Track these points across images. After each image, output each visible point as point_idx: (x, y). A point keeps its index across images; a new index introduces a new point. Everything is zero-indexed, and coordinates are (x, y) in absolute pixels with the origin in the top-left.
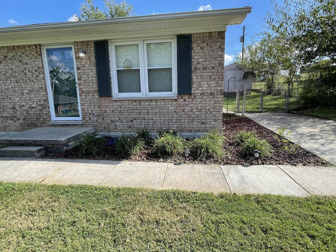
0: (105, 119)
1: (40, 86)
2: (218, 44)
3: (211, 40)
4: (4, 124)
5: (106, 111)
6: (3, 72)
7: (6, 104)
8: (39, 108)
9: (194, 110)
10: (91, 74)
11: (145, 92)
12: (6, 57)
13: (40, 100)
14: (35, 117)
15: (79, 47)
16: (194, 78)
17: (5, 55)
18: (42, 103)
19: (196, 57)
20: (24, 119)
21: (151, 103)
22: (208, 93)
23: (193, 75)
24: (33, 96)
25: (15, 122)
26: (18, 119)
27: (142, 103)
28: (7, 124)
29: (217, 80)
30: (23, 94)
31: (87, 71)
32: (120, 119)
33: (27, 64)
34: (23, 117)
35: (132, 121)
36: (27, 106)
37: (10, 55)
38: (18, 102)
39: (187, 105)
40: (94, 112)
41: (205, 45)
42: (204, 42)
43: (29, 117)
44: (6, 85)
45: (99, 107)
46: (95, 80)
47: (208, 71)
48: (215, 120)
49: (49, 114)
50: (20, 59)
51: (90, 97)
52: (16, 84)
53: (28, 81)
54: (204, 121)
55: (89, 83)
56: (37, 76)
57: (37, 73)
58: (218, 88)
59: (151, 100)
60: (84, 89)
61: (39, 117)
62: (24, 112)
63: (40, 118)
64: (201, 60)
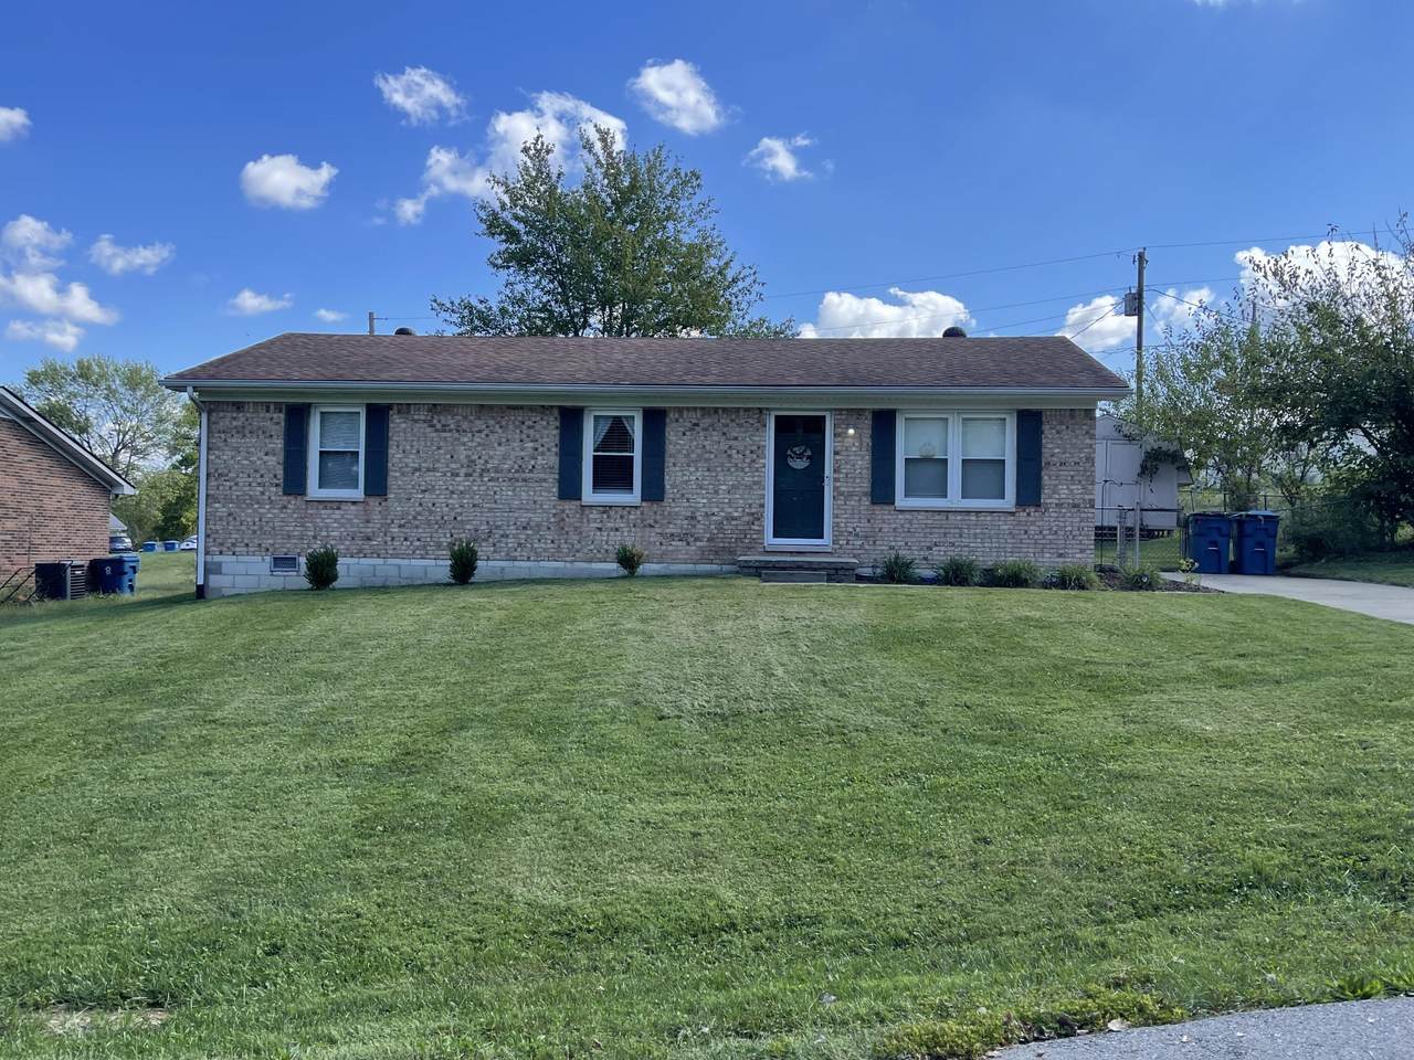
0: (878, 543)
1: (756, 479)
2: (1084, 427)
3: (1073, 421)
4: (663, 548)
5: (880, 529)
6: (684, 452)
7: (677, 509)
8: (746, 519)
9: (1045, 532)
10: (860, 463)
11: (954, 499)
12: (697, 425)
13: (750, 505)
14: (734, 536)
15: (844, 417)
16: (1046, 478)
17: (696, 421)
18: (753, 510)
19: (1050, 446)
20: (709, 540)
21: (967, 518)
22: (1069, 504)
23: (1043, 473)
24: (738, 496)
25: (688, 544)
26: (697, 540)
27: (951, 517)
28: (670, 548)
29: (1083, 483)
30: (716, 492)
31: (852, 458)
32: (906, 544)
33: (736, 439)
34: (708, 536)
35: (930, 548)
36: (723, 514)
37: (706, 421)
38: (704, 507)
39: (1033, 523)
40: (858, 529)
41: (1064, 427)
42: (1061, 423)
43: (721, 536)
44: (685, 475)
45: (869, 521)
46: (867, 473)
47: (1069, 468)
48: (1082, 551)
49: (761, 532)
50: (725, 430)
51: (853, 503)
52: (707, 474)
53: (733, 470)
54: (1061, 551)
55: (855, 478)
56: (753, 461)
57: (755, 456)
58: (1087, 497)
59: (968, 512)
60: (843, 489)
61: (743, 536)
62: (713, 527)
63: (745, 537)
64: (1057, 451)
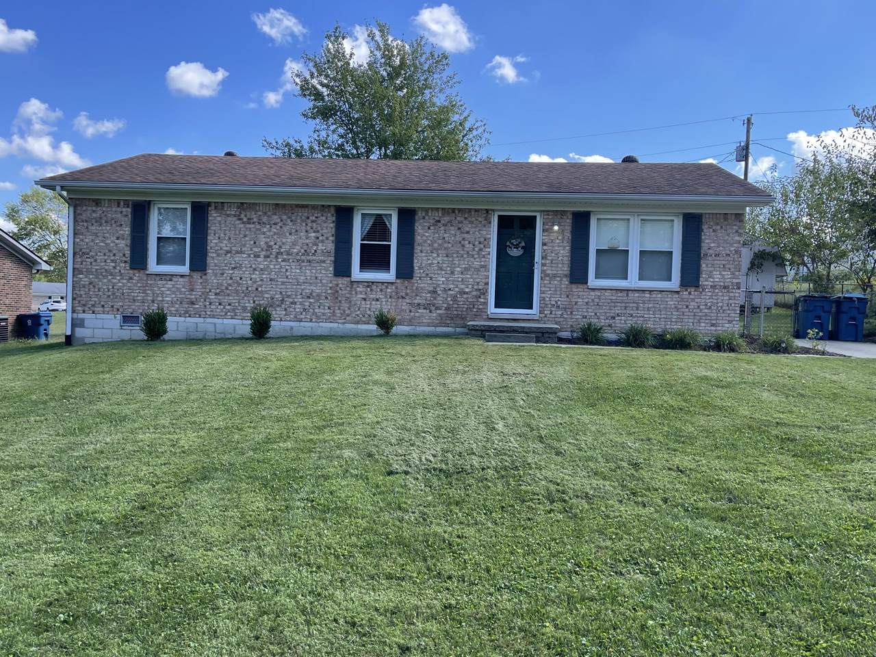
0: (574, 313)
1: (483, 263)
2: (735, 227)
3: (726, 222)
4: (412, 314)
5: (576, 303)
6: (429, 242)
7: (422, 285)
8: (474, 293)
9: (701, 307)
10: (562, 252)
11: (633, 280)
12: (439, 221)
13: (478, 283)
14: (466, 306)
15: (550, 217)
16: (704, 266)
17: (437, 218)
18: (480, 287)
19: (707, 241)
20: (447, 309)
21: (643, 295)
22: (720, 286)
23: (702, 262)
24: (469, 276)
25: (430, 312)
26: (437, 308)
27: (631, 294)
28: (417, 314)
29: (732, 270)
30: (452, 273)
31: (557, 248)
32: (596, 314)
33: (468, 232)
34: (445, 305)
35: (613, 318)
36: (457, 289)
37: (447, 219)
38: (443, 284)
39: (693, 300)
40: (559, 303)
41: (719, 227)
42: (717, 224)
43: (456, 306)
44: (429, 259)
45: (568, 296)
46: (567, 260)
47: (721, 259)
48: (730, 322)
49: (486, 304)
50: (460, 226)
51: (556, 282)
52: (446, 259)
53: (465, 256)
54: (714, 322)
55: (558, 264)
56: (481, 250)
57: (482, 246)
58: (734, 280)
59: (644, 291)
60: (548, 272)
61: (472, 306)
62: (449, 299)
63: (474, 307)
64: (712, 245)
